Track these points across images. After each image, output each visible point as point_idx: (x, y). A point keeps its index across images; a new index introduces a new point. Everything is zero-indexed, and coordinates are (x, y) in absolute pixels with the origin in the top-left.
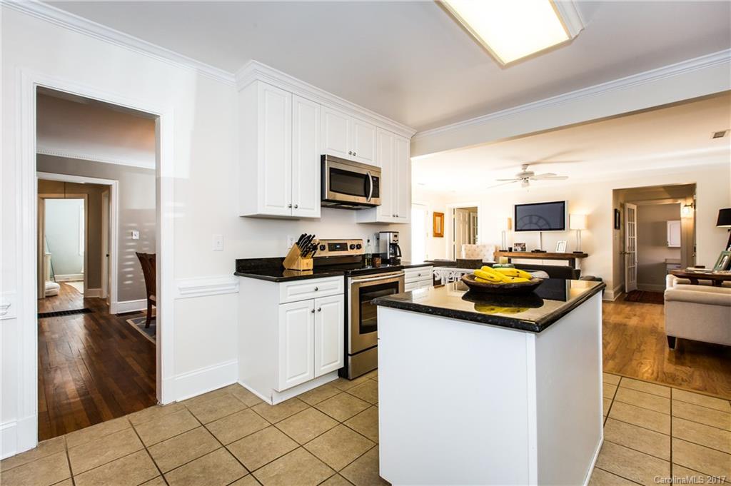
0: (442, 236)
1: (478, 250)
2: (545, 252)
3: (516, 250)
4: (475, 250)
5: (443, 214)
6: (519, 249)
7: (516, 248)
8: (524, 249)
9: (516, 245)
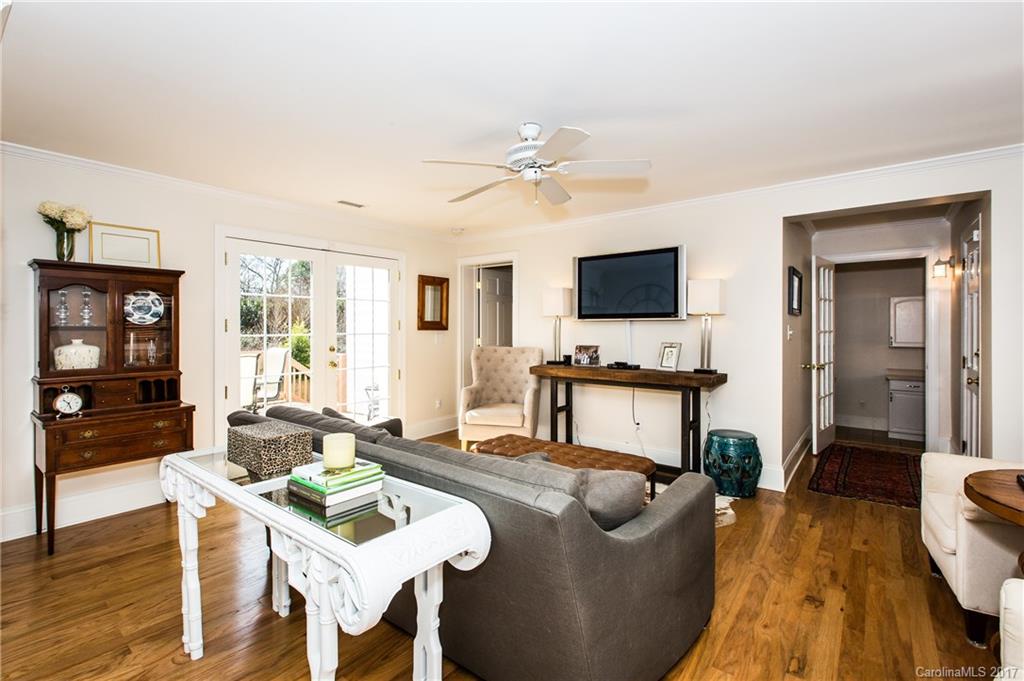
0: (446, 328)
1: (510, 358)
2: (637, 367)
3: (578, 361)
4: (503, 360)
5: (447, 280)
6: (585, 360)
7: (579, 356)
8: (594, 359)
9: (581, 349)
